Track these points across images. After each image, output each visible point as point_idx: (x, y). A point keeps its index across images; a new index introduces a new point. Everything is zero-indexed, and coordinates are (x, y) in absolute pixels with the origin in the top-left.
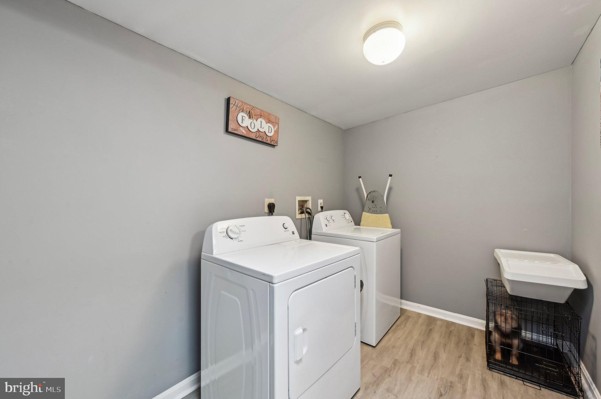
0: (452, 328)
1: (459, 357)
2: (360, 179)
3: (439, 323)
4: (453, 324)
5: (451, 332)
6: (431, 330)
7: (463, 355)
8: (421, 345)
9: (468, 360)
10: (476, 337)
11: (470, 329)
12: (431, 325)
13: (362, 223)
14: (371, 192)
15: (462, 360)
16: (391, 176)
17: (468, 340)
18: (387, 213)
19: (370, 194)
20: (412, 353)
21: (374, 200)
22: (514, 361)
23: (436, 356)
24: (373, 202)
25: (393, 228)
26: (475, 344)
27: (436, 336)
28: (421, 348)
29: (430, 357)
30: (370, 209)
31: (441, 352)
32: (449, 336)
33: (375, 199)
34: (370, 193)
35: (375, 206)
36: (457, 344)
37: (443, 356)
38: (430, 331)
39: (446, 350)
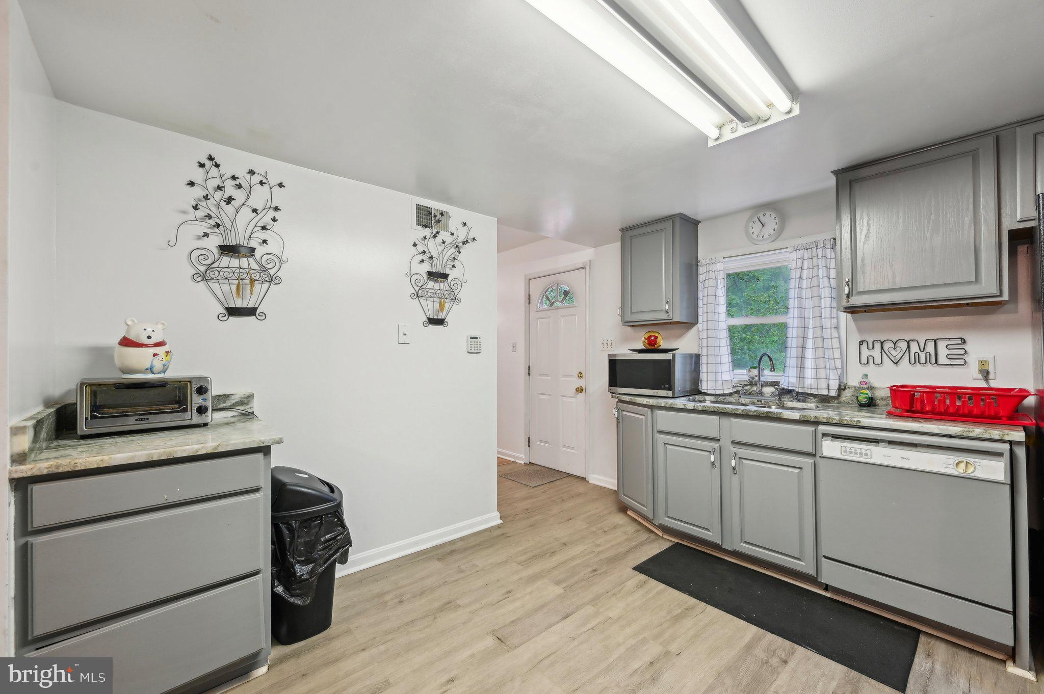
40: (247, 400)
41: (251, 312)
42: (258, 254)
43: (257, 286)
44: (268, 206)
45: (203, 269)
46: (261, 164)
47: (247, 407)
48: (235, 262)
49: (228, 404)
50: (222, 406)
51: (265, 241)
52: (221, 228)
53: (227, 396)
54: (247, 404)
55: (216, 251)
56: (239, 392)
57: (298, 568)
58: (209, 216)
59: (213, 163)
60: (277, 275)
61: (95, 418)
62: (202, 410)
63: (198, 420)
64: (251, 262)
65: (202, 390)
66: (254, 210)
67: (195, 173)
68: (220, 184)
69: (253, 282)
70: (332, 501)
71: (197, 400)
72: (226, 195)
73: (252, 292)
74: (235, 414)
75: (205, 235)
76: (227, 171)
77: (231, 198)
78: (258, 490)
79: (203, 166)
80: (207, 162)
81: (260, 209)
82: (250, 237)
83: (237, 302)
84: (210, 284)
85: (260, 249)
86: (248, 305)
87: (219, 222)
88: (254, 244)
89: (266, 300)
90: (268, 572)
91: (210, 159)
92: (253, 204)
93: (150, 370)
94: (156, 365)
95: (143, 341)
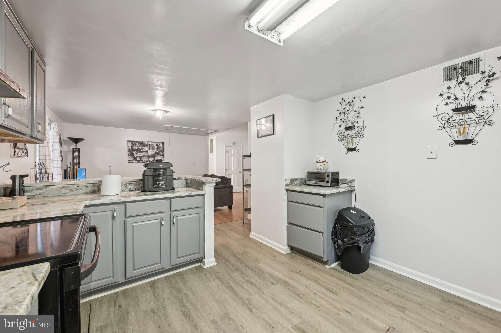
40: (352, 181)
41: (354, 149)
42: (356, 128)
43: (354, 140)
44: (359, 107)
46: (355, 93)
47: (352, 184)
48: (350, 132)
49: (346, 182)
50: (345, 182)
51: (357, 122)
52: (345, 122)
53: (346, 179)
54: (352, 183)
55: (344, 130)
56: (350, 178)
57: (340, 242)
58: (341, 119)
59: (344, 100)
60: (362, 134)
61: (309, 180)
62: (328, 182)
63: (327, 185)
64: (353, 131)
65: (328, 176)
66: (355, 111)
67: (339, 107)
68: (344, 106)
69: (352, 139)
70: (352, 223)
71: (327, 179)
72: (347, 110)
73: (352, 142)
74: (348, 186)
75: (340, 126)
76: (347, 101)
77: (348, 110)
78: (322, 207)
79: (340, 103)
80: (342, 101)
81: (357, 110)
82: (353, 122)
83: (351, 146)
84: (343, 142)
85: (357, 125)
86: (354, 147)
87: (344, 120)
88: (355, 124)
89: (360, 143)
90: (325, 235)
91: (343, 99)
92: (354, 109)
93: (320, 169)
94: (321, 168)
95: (318, 161)
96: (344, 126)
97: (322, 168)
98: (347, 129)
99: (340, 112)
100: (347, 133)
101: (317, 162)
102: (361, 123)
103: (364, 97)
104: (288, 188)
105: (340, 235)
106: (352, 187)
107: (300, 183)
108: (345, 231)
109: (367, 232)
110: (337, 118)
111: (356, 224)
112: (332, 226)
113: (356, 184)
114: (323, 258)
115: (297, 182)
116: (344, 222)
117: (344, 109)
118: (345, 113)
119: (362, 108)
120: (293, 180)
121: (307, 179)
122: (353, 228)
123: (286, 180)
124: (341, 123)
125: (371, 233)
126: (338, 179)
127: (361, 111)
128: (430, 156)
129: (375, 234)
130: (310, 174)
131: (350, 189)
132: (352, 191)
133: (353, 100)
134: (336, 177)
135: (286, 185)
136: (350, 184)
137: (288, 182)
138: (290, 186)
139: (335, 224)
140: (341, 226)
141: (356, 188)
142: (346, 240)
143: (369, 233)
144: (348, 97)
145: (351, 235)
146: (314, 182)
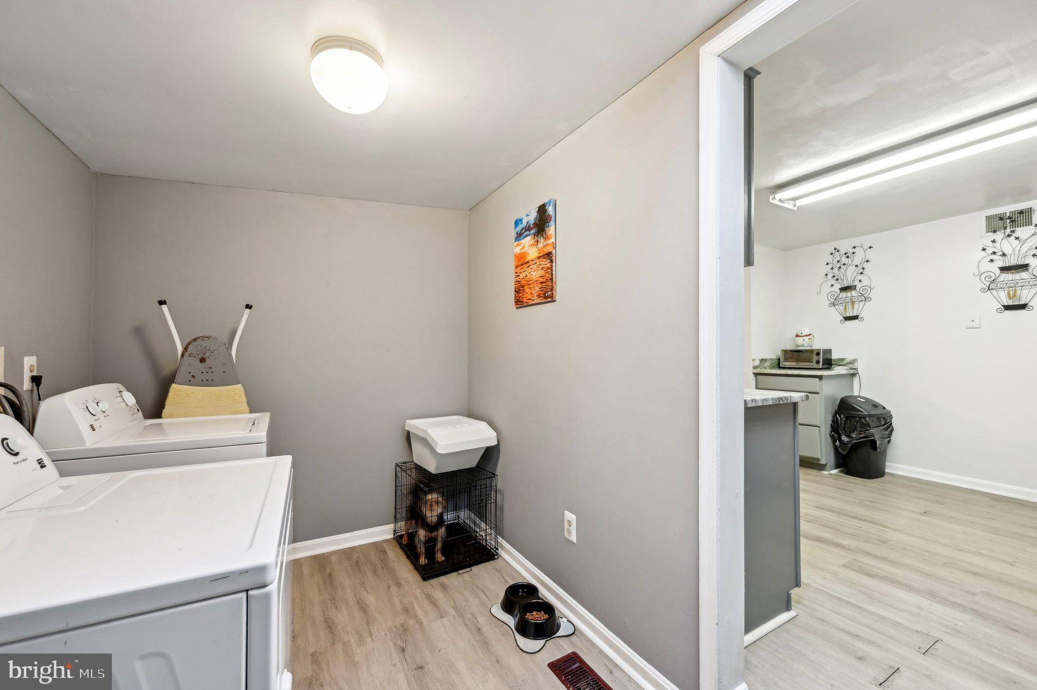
0: (355, 556)
1: (389, 588)
2: (164, 307)
3: (334, 559)
4: (352, 549)
5: (357, 562)
6: (330, 575)
7: (391, 583)
8: (334, 605)
9: (399, 585)
10: (389, 552)
11: (375, 545)
12: (326, 568)
13: (165, 411)
14: (198, 338)
15: (394, 589)
16: (248, 307)
17: (382, 560)
18: (240, 384)
19: (195, 343)
20: (330, 626)
21: (207, 355)
22: (440, 557)
23: (363, 607)
24: (203, 360)
25: (251, 412)
26: (393, 561)
27: (345, 580)
28: (336, 609)
29: (357, 613)
30: (193, 376)
31: (365, 597)
32: (359, 569)
33: (210, 353)
34: (195, 340)
35: (207, 370)
36: (375, 572)
37: (371, 600)
38: (330, 578)
39: (368, 590)
40: (853, 362)
41: (856, 317)
42: (858, 288)
43: (856, 305)
44: (863, 261)
45: (833, 301)
46: (856, 241)
47: (853, 365)
48: (849, 294)
49: (844, 363)
50: (841, 363)
51: (860, 281)
52: (839, 280)
53: (843, 359)
54: (853, 363)
55: (838, 291)
56: (849, 357)
57: (844, 438)
58: (834, 276)
59: (837, 250)
60: (869, 296)
61: (784, 361)
62: (818, 362)
63: (816, 366)
64: (854, 293)
65: (818, 354)
66: (856, 266)
67: (829, 259)
68: (839, 259)
69: (853, 303)
70: (862, 412)
71: (815, 358)
72: (842, 264)
73: (853, 308)
74: (847, 368)
75: (832, 285)
76: (842, 252)
77: (844, 264)
78: (818, 393)
79: (832, 254)
80: (834, 251)
81: (859, 264)
82: (854, 280)
83: (850, 313)
84: (837, 307)
85: (859, 286)
86: (855, 314)
87: (838, 278)
88: (856, 283)
89: (865, 310)
90: (823, 429)
91: (835, 249)
92: (855, 263)
93: (803, 346)
94: (804, 344)
95: (800, 335)
96: (838, 286)
97: (806, 344)
98: (844, 289)
99: (830, 266)
100: (844, 295)
101: (797, 336)
102: (866, 282)
103: (870, 247)
104: (758, 371)
105: (844, 430)
106: (854, 369)
107: (771, 365)
108: (853, 423)
109: (884, 425)
110: (826, 275)
111: (868, 413)
112: (830, 419)
113: (860, 366)
114: (819, 460)
115: (767, 364)
116: (850, 411)
117: (838, 262)
118: (840, 268)
119: (867, 261)
120: (763, 361)
121: (781, 360)
122: (865, 418)
123: (754, 360)
124: (833, 282)
125: (888, 427)
126: (831, 360)
127: (866, 265)
128: (972, 325)
129: (892, 430)
130: (785, 352)
131: (852, 372)
132: (853, 375)
133: (854, 250)
134: (828, 356)
135: (755, 367)
136: (850, 365)
137: (757, 363)
138: (759, 368)
139: (834, 416)
140: (846, 417)
141: (860, 371)
142: (854, 435)
143: (886, 426)
144: (845, 246)
145: (861, 427)
146: (794, 364)
